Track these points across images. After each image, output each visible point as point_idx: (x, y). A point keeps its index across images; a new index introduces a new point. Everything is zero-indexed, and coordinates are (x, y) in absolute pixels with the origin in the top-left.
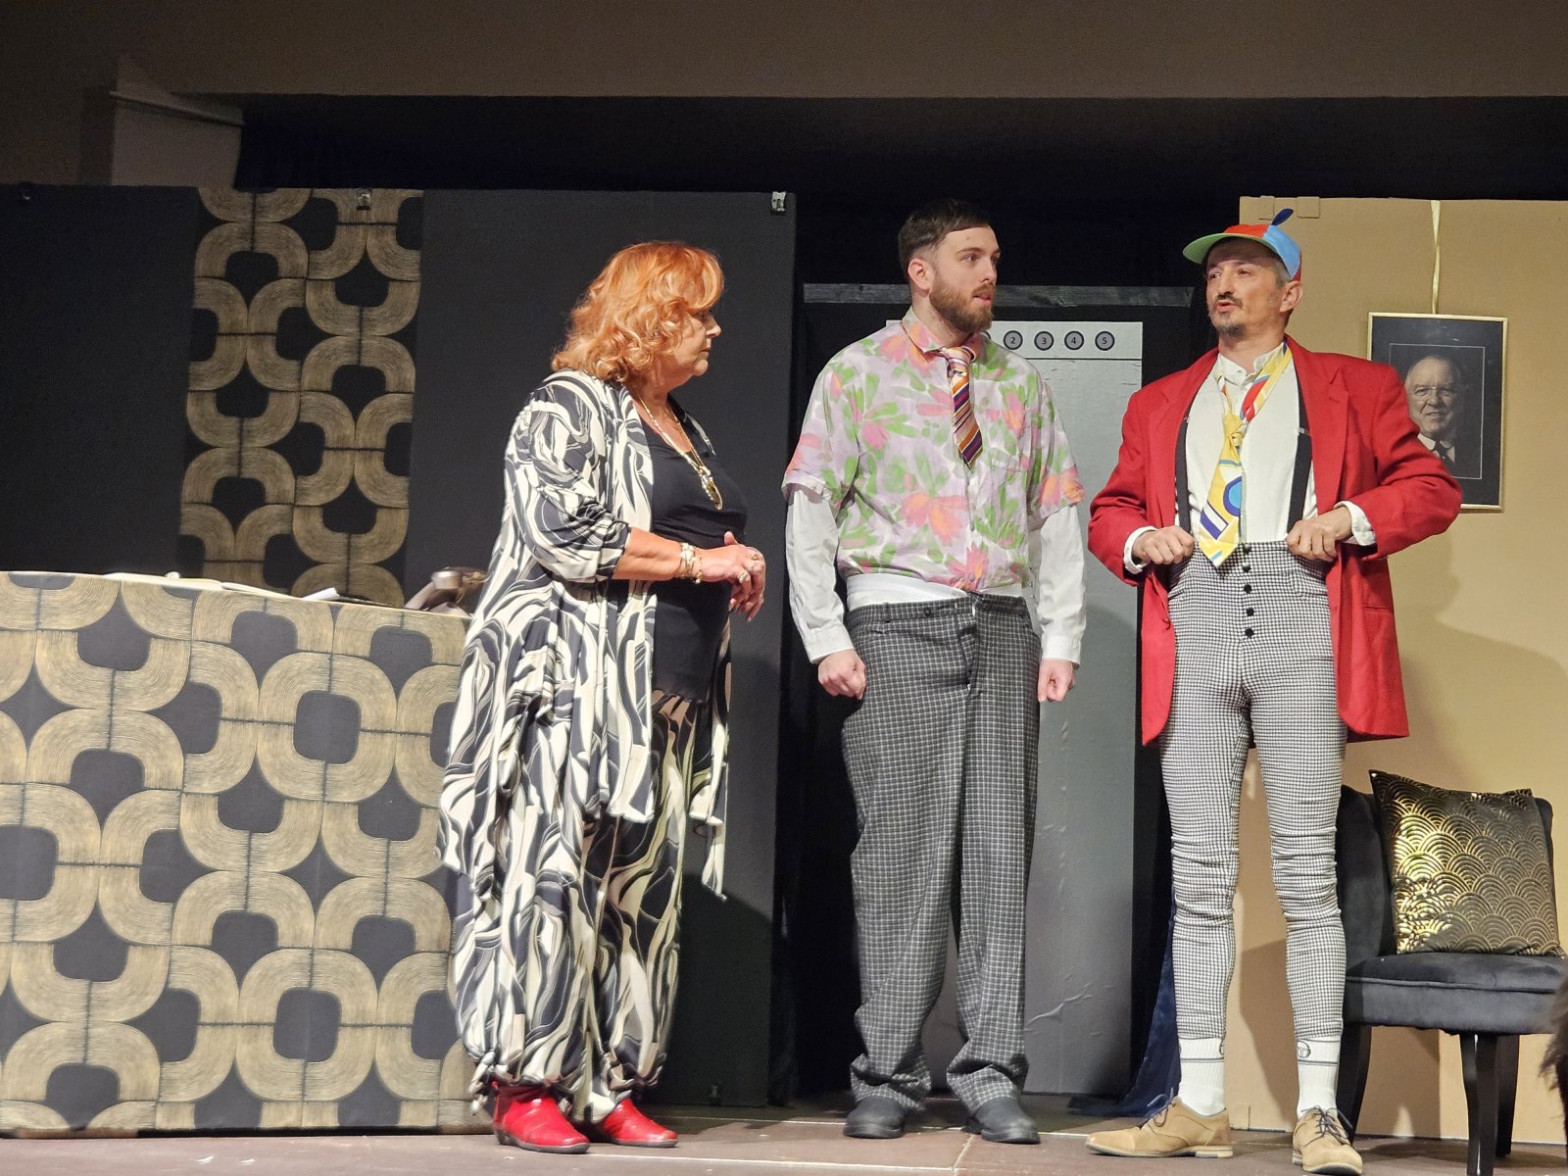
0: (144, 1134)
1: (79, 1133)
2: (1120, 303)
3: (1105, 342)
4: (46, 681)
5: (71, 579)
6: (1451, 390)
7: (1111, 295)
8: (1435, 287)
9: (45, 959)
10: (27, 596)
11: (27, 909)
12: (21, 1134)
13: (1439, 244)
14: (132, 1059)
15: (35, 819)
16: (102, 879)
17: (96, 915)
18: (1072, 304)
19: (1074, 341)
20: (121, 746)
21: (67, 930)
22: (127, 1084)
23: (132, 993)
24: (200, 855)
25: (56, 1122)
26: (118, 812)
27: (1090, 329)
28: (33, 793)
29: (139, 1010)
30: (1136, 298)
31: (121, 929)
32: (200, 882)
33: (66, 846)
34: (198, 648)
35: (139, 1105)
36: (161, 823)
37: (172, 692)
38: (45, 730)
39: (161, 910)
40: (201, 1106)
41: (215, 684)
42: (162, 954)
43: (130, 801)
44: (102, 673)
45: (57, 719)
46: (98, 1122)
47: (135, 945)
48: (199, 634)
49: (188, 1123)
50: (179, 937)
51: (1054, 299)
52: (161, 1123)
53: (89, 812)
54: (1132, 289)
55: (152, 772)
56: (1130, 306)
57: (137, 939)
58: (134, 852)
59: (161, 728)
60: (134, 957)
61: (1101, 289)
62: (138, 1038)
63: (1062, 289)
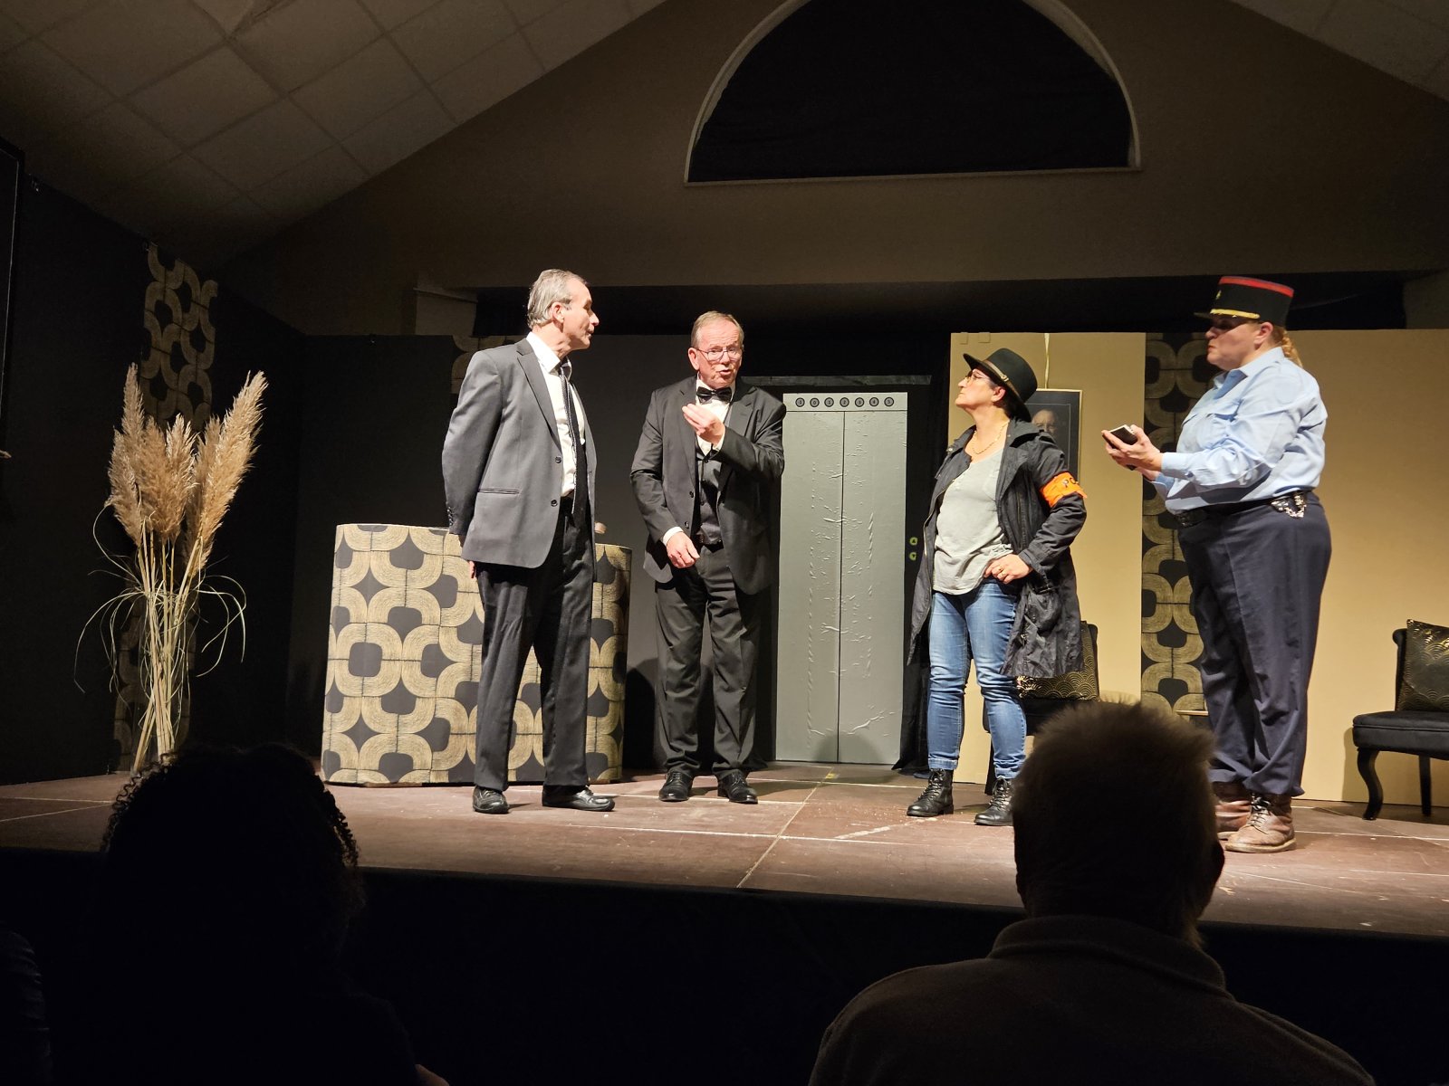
0: (425, 785)
1: (394, 785)
2: (896, 383)
3: (889, 402)
4: (375, 575)
5: (386, 527)
6: (1054, 426)
7: (892, 379)
8: (1047, 376)
9: (377, 703)
10: (366, 535)
11: (368, 680)
12: (368, 785)
13: (1049, 354)
14: (419, 750)
15: (371, 639)
16: (404, 667)
17: (401, 683)
18: (873, 384)
19: (874, 402)
20: (410, 605)
21: (388, 691)
22: (417, 762)
23: (418, 720)
24: (449, 655)
25: (384, 780)
26: (410, 636)
27: (882, 396)
28: (370, 627)
29: (422, 727)
30: (904, 380)
31: (412, 690)
32: (449, 668)
33: (386, 653)
34: (446, 558)
35: (422, 772)
36: (431, 640)
37: (435, 579)
38: (375, 598)
39: (432, 680)
40: (451, 772)
41: (454, 575)
42: (431, 701)
43: (416, 630)
44: (402, 571)
45: (381, 592)
46: (403, 780)
47: (419, 697)
48: (447, 552)
49: (446, 780)
50: (439, 694)
51: (865, 382)
52: (433, 780)
53: (396, 635)
54: (902, 377)
55: (426, 617)
56: (901, 385)
57: (420, 695)
58: (418, 655)
59: (430, 596)
60: (419, 703)
61: (887, 377)
62: (421, 740)
63: (868, 377)
